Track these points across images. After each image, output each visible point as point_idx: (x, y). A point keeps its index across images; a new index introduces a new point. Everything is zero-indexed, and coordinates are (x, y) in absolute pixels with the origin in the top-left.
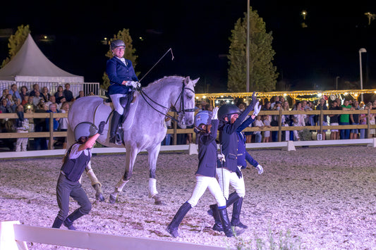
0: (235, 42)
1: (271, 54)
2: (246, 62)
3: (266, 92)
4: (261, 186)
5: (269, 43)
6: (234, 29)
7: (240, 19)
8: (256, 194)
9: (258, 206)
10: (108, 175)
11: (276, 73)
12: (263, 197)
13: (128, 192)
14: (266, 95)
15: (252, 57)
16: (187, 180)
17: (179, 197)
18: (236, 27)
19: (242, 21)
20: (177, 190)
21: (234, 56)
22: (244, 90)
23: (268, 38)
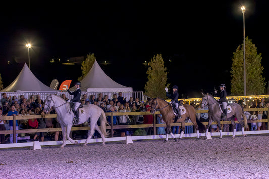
0: (235, 61)
1: (260, 69)
2: (243, 75)
3: (257, 95)
4: (258, 161)
5: (259, 62)
6: (235, 52)
7: (240, 46)
8: (254, 166)
9: (256, 175)
10: (151, 154)
11: (265, 82)
12: (259, 169)
13: (165, 166)
14: (257, 97)
15: (247, 71)
16: (206, 157)
17: (201, 169)
18: (237, 51)
19: (241, 47)
20: (199, 164)
21: (235, 71)
22: (242, 94)
23: (258, 58)
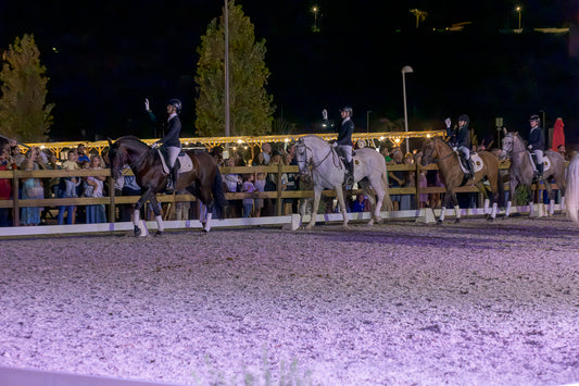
0: (206, 55)
1: (262, 75)
2: (223, 87)
3: (256, 135)
4: (251, 287)
5: (260, 58)
6: (205, 34)
7: (215, 19)
8: (242, 300)
9: (246, 320)
10: (7, 271)
11: (271, 105)
12: (254, 306)
13: (39, 299)
14: (256, 140)
15: (234, 80)
16: (133, 278)
17: (120, 306)
18: (209, 31)
19: (218, 22)
20: (117, 295)
21: (206, 78)
22: (221, 133)
23: (259, 50)
